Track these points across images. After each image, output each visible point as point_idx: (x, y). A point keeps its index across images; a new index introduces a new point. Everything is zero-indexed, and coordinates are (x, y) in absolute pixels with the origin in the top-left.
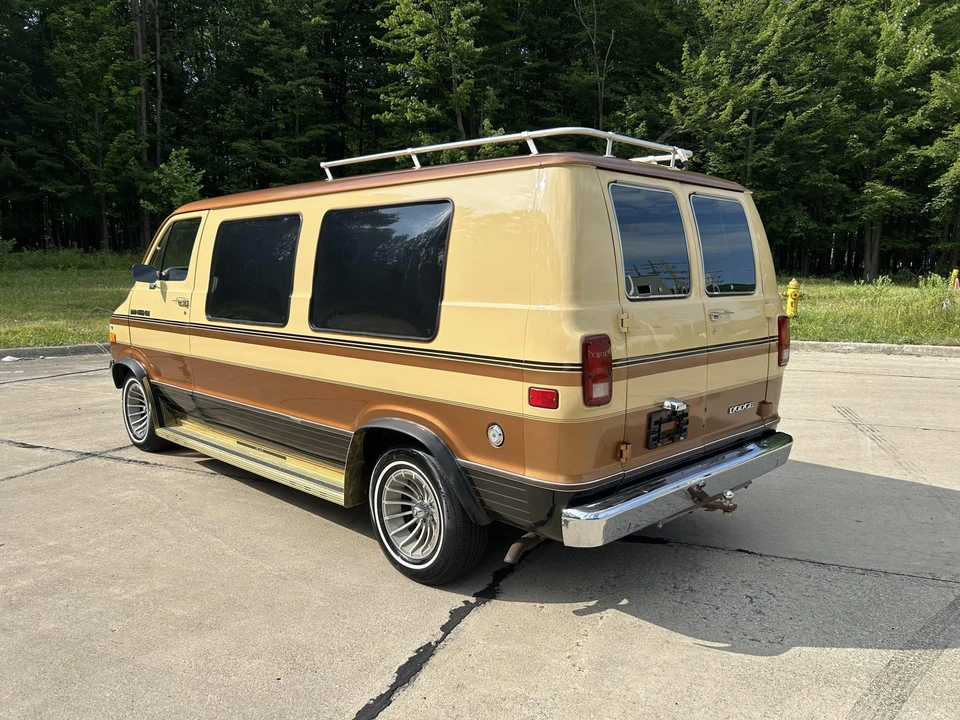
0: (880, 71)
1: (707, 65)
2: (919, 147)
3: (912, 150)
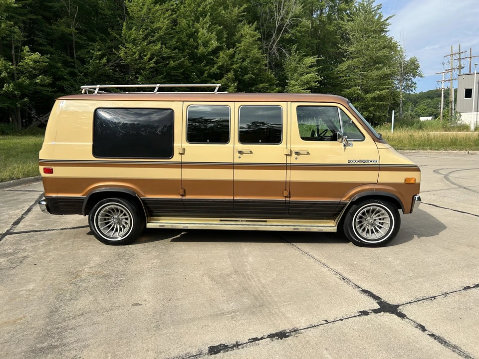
0: (201, 48)
1: (135, 34)
2: (217, 80)
3: (214, 81)
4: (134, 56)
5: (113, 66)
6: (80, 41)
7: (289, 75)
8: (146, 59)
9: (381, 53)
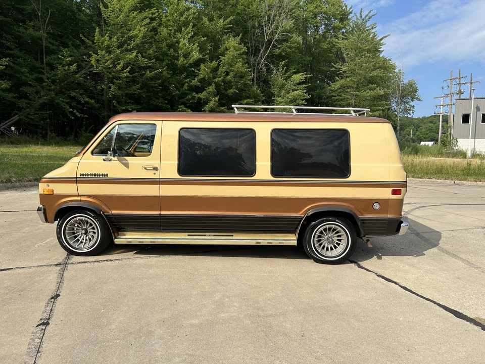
0: (182, 59)
1: (109, 41)
2: (197, 93)
3: (194, 94)
4: (107, 64)
5: (85, 73)
6: (51, 45)
7: (275, 91)
8: (119, 67)
9: (375, 73)
